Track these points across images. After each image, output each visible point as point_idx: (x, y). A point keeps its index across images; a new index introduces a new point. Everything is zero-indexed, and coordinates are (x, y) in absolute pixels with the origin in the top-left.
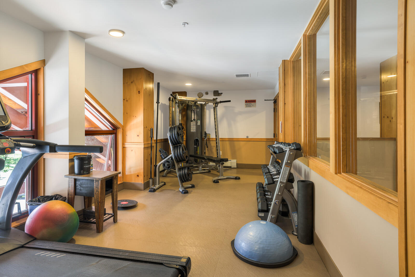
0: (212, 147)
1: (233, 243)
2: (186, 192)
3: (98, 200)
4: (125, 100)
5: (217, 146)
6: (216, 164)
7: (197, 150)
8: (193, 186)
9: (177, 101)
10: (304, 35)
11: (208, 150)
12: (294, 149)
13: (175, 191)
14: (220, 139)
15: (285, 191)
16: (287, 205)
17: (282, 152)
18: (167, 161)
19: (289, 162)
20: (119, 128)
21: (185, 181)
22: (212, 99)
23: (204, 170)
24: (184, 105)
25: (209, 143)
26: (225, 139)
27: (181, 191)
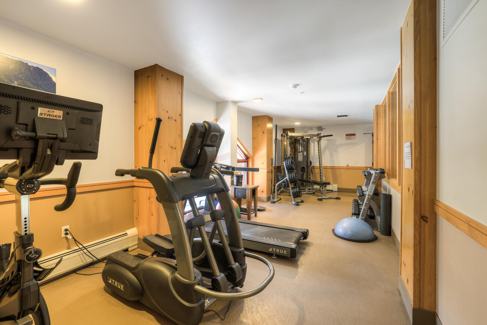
0: (316, 174)
1: (333, 230)
2: (297, 204)
3: (249, 201)
4: (254, 138)
5: (320, 173)
6: (320, 186)
7: (303, 176)
8: (302, 202)
9: (289, 137)
10: (388, 92)
11: (312, 176)
12: (379, 173)
13: (289, 203)
14: (323, 167)
15: (372, 201)
16: (373, 211)
17: (370, 175)
18: (284, 182)
19: (374, 181)
20: (249, 158)
21: (297, 197)
22: (316, 134)
23: (310, 191)
24: (293, 139)
25: (314, 170)
26: (328, 167)
27: (294, 203)
